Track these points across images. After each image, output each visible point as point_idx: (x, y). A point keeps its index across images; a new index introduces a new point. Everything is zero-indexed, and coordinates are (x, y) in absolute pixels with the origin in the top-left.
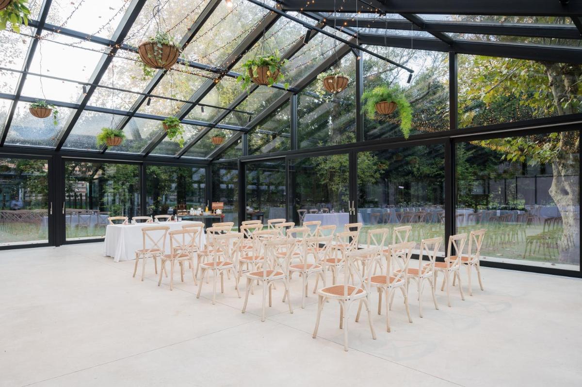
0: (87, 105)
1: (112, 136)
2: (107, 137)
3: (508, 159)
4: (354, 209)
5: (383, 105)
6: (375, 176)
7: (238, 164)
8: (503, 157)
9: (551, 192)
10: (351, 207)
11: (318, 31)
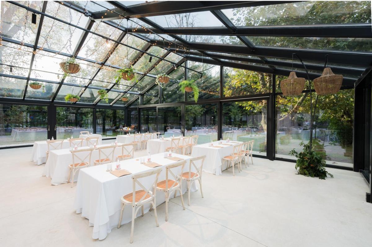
0: (64, 82)
1: (72, 98)
2: (70, 98)
3: (246, 109)
4: (183, 129)
5: (187, 88)
6: (201, 113)
7: (138, 109)
8: (244, 109)
9: (262, 123)
10: (182, 128)
11: (162, 59)
